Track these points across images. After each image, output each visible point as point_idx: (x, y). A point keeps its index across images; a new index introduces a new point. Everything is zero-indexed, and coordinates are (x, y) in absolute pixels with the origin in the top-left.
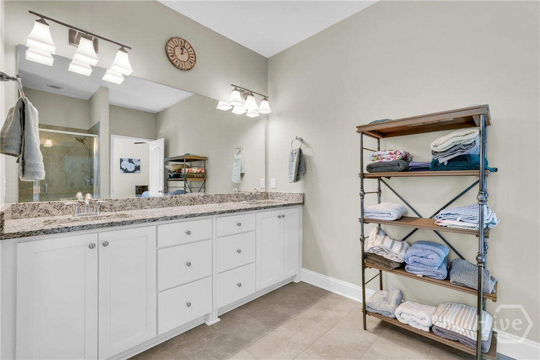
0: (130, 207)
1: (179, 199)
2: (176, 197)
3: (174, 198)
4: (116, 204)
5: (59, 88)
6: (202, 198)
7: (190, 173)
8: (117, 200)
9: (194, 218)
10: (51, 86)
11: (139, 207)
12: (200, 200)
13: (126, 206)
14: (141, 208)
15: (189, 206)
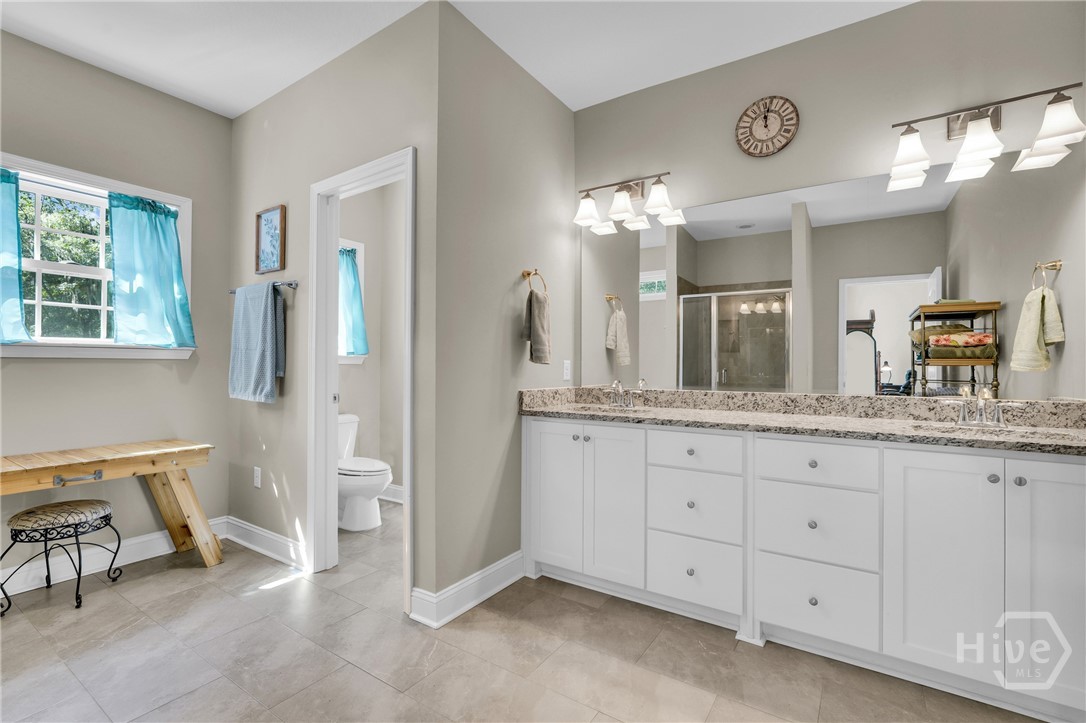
0: (679, 404)
1: (759, 398)
2: (753, 395)
3: (750, 396)
4: (662, 398)
5: (749, 226)
6: (814, 402)
7: (945, 346)
8: (663, 392)
9: (701, 429)
10: (742, 227)
11: (692, 405)
12: (809, 406)
13: (674, 402)
14: (695, 406)
15: (781, 414)
